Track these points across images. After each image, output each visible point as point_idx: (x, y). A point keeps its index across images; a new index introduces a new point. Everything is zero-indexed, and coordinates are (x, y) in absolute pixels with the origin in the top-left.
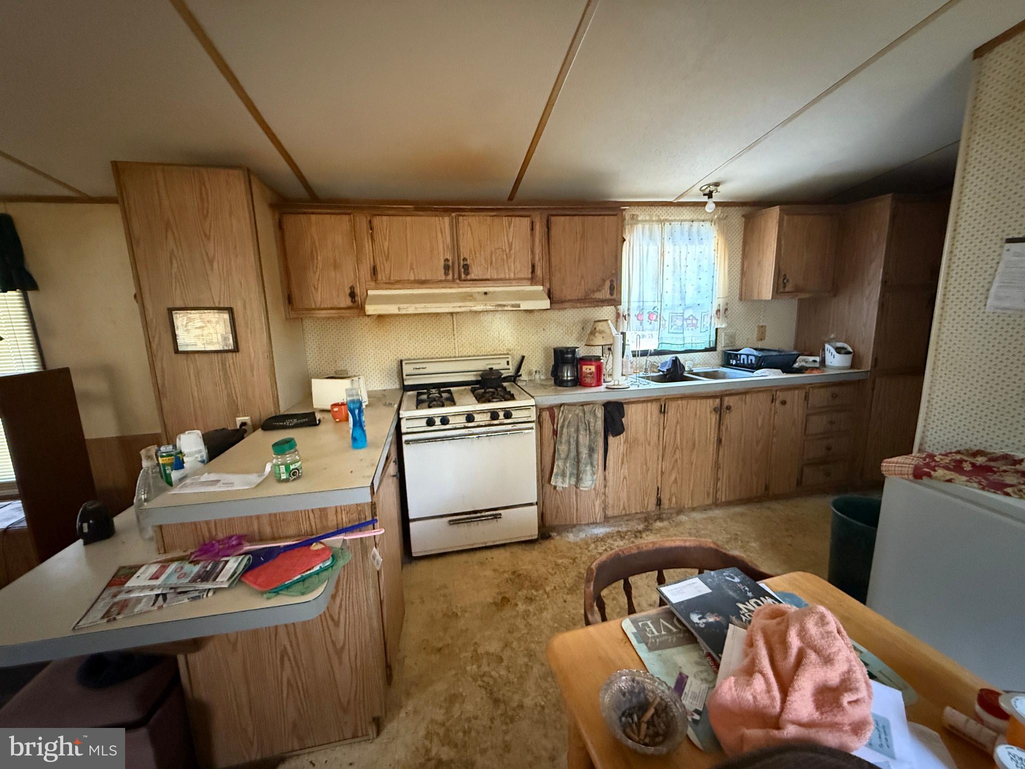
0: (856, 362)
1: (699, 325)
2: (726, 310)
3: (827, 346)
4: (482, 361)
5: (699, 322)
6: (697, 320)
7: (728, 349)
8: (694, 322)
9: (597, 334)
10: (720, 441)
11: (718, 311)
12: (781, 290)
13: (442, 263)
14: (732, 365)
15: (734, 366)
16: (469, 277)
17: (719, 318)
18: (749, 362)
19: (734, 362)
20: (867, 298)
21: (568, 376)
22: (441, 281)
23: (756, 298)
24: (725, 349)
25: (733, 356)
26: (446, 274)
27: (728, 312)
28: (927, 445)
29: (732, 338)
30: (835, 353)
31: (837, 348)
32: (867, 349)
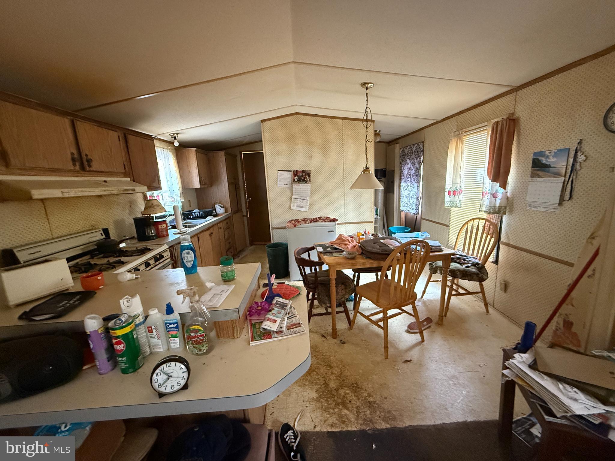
0: (226, 211)
1: (176, 201)
3: (216, 206)
4: (86, 236)
5: (175, 199)
8: (173, 199)
9: (156, 207)
11: (180, 193)
13: (69, 156)
14: (190, 218)
15: (192, 218)
16: (91, 169)
17: (181, 197)
18: (196, 215)
19: (192, 217)
21: (152, 233)
22: (71, 171)
23: (193, 188)
24: (183, 211)
25: (190, 214)
26: (74, 165)
27: (184, 194)
28: (273, 225)
30: (220, 208)
31: (220, 206)
32: (228, 205)
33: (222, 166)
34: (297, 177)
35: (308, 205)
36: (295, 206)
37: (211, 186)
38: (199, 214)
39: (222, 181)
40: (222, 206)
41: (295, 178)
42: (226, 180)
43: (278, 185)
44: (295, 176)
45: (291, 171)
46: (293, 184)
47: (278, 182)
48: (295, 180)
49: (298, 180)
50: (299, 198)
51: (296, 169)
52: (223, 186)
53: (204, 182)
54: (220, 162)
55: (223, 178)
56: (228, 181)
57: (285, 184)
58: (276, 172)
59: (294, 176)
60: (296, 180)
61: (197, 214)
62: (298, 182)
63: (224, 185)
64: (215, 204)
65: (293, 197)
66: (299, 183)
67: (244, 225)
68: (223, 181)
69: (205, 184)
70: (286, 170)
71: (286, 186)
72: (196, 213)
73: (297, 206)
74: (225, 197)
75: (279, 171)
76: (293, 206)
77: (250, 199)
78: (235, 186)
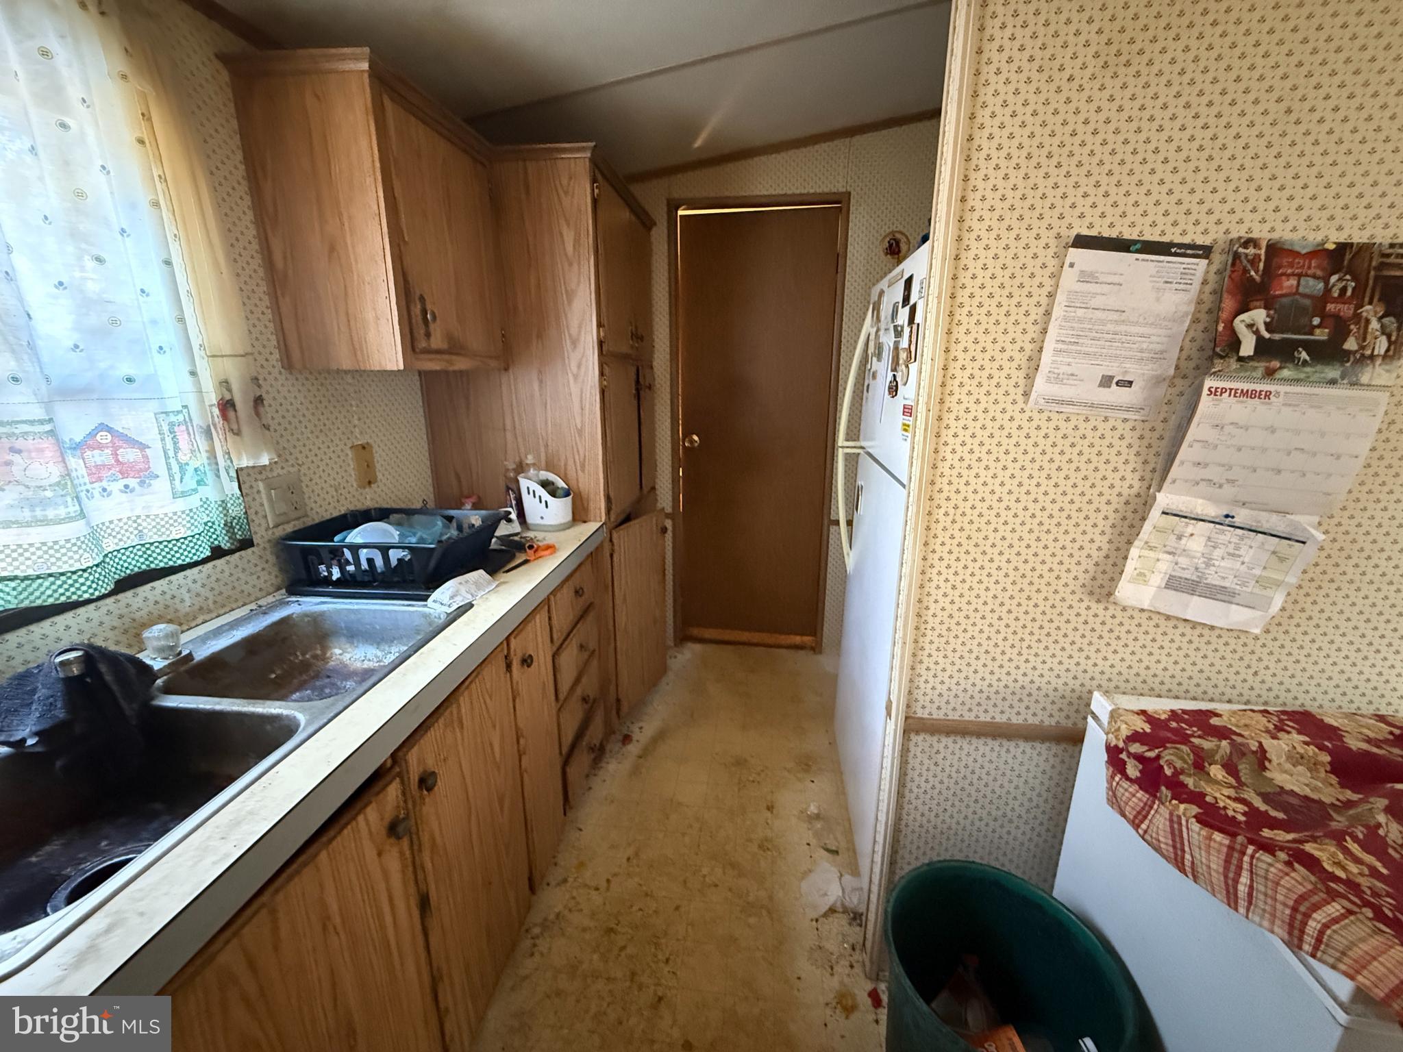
0: (579, 515)
1: (159, 466)
2: (259, 401)
3: (524, 483)
5: (155, 454)
6: (143, 447)
7: (289, 528)
10: (424, 903)
11: (227, 406)
12: (422, 344)
14: (327, 581)
15: (338, 583)
17: (237, 433)
18: (365, 565)
19: (336, 573)
20: (576, 377)
23: (346, 364)
24: (280, 532)
25: (325, 555)
27: (268, 411)
28: (919, 705)
29: (290, 490)
30: (546, 496)
31: (545, 484)
32: (593, 481)
33: (570, 248)
34: (1259, 316)
35: (1292, 579)
36: (1157, 580)
37: (506, 369)
38: (386, 559)
39: (568, 344)
40: (561, 484)
41: (1240, 324)
42: (589, 336)
43: (1041, 385)
44: (1244, 309)
45: (1205, 252)
46: (1209, 383)
47: (1047, 358)
48: (1236, 343)
49: (1264, 348)
50: (1212, 511)
51: (1262, 233)
52: (574, 369)
53: (450, 338)
54: (562, 222)
55: (574, 323)
56: (601, 344)
57: (1106, 381)
58: (1047, 257)
59: (1229, 304)
60: (1247, 348)
61: (370, 561)
62: (1261, 366)
63: (579, 366)
64: (521, 468)
65: (1163, 499)
66: (1270, 374)
67: (664, 575)
68: (575, 343)
69: (455, 348)
70: (1152, 236)
71: (1116, 395)
72: (364, 553)
73: (1173, 584)
74: (580, 432)
75: (1082, 242)
76: (1141, 577)
77: (696, 438)
78: (638, 371)
